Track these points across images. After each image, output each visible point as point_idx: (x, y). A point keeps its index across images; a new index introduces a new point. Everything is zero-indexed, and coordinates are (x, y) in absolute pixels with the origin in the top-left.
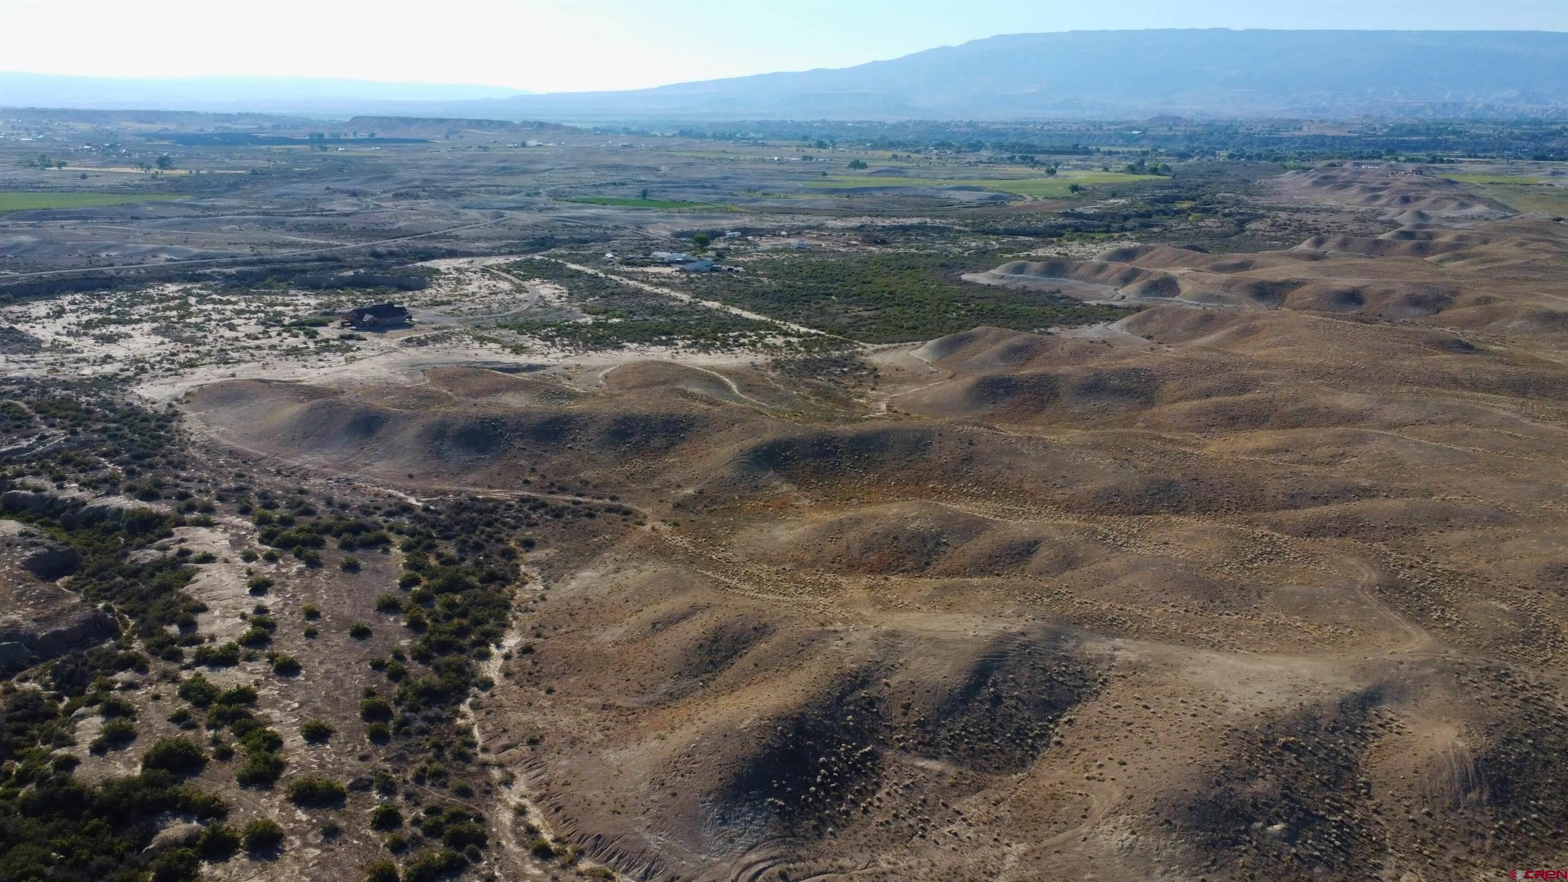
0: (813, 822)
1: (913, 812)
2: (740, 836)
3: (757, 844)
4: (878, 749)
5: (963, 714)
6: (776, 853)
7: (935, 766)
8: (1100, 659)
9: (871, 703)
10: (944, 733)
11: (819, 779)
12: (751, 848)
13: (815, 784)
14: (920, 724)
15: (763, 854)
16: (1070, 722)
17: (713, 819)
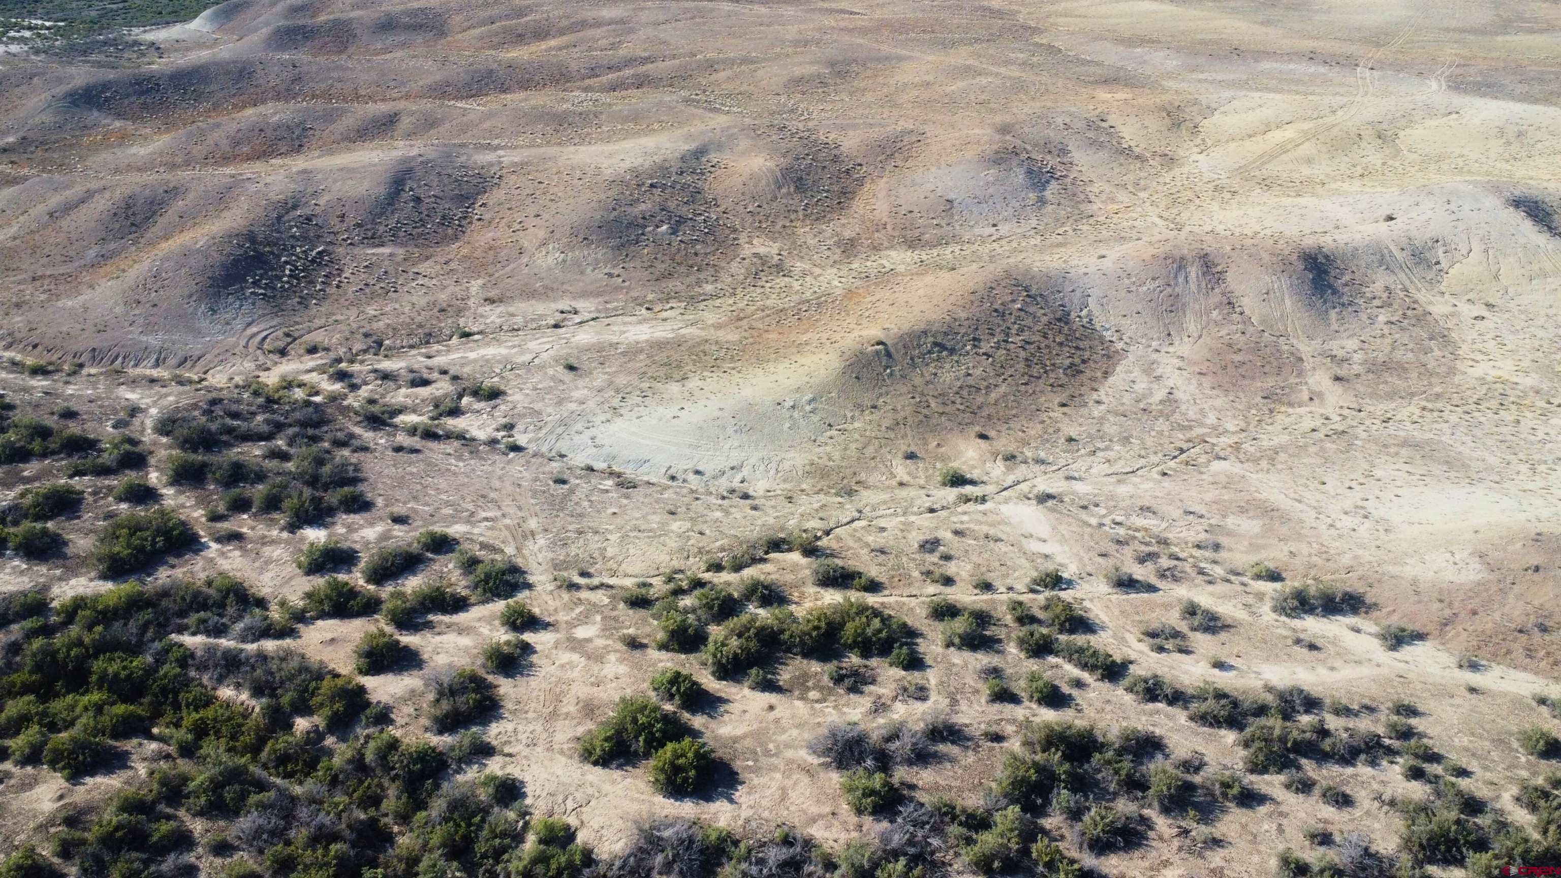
0: (297, 299)
1: (379, 279)
2: (234, 319)
3: (253, 322)
4: (330, 248)
5: (392, 212)
6: (274, 323)
7: (386, 250)
8: (491, 164)
9: (309, 219)
11: (287, 272)
12: (249, 325)
13: (285, 275)
14: (359, 225)
15: (262, 326)
16: (483, 205)
17: (203, 312)
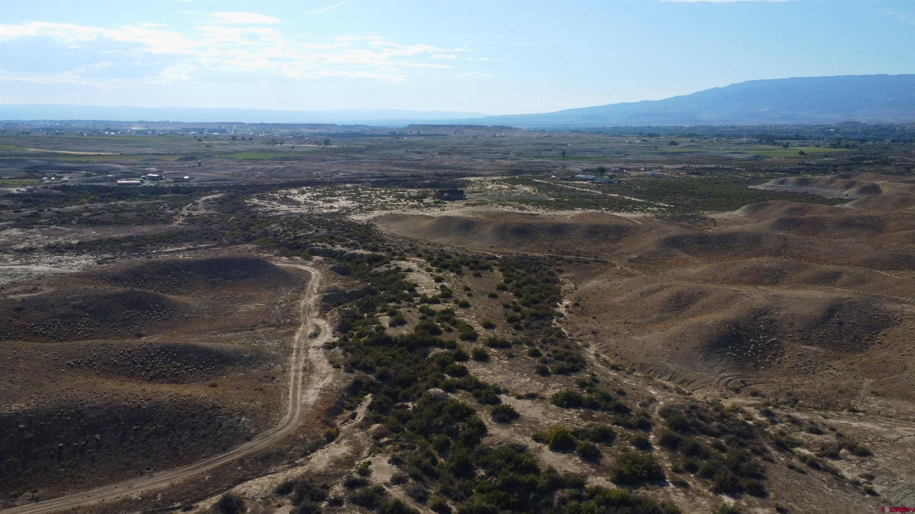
0: (753, 364)
1: (805, 364)
2: (716, 366)
3: (726, 370)
4: (779, 340)
5: (823, 328)
6: (737, 374)
7: (814, 349)
8: (896, 311)
9: (772, 322)
10: (814, 335)
11: (752, 348)
12: (723, 371)
13: (750, 349)
14: (800, 331)
15: (730, 374)
16: (885, 335)
17: (700, 359)
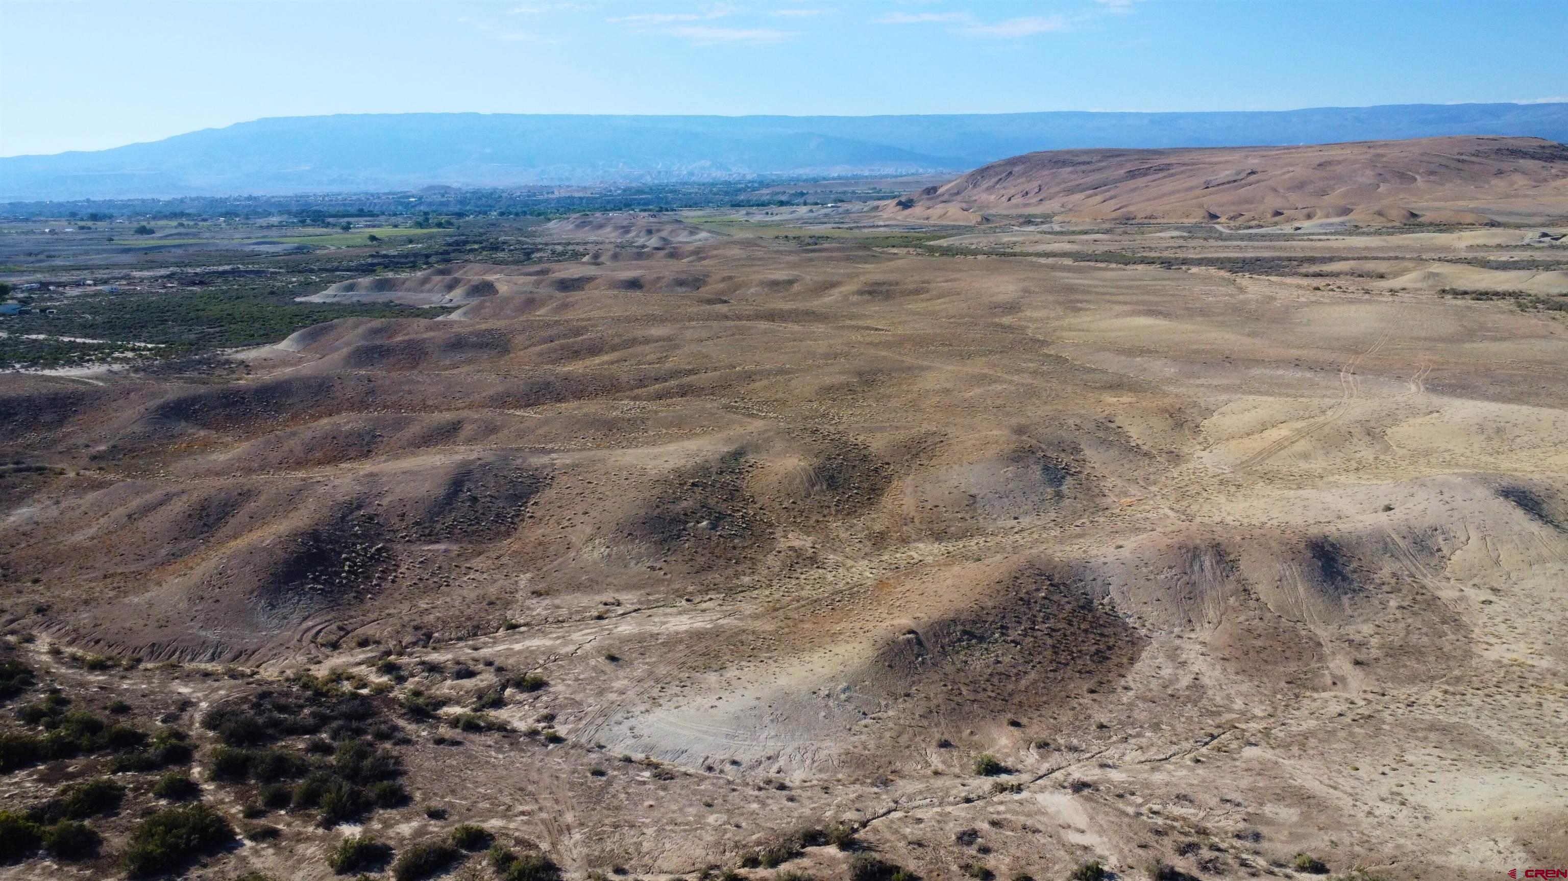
0: (354, 594)
1: (433, 574)
2: (292, 614)
3: (309, 616)
4: (388, 545)
5: (450, 511)
6: (329, 617)
7: (441, 547)
8: (545, 466)
9: (371, 518)
10: (438, 526)
11: (346, 568)
12: (305, 619)
13: (344, 572)
14: (417, 524)
15: (318, 620)
16: (536, 503)
17: (262, 608)
